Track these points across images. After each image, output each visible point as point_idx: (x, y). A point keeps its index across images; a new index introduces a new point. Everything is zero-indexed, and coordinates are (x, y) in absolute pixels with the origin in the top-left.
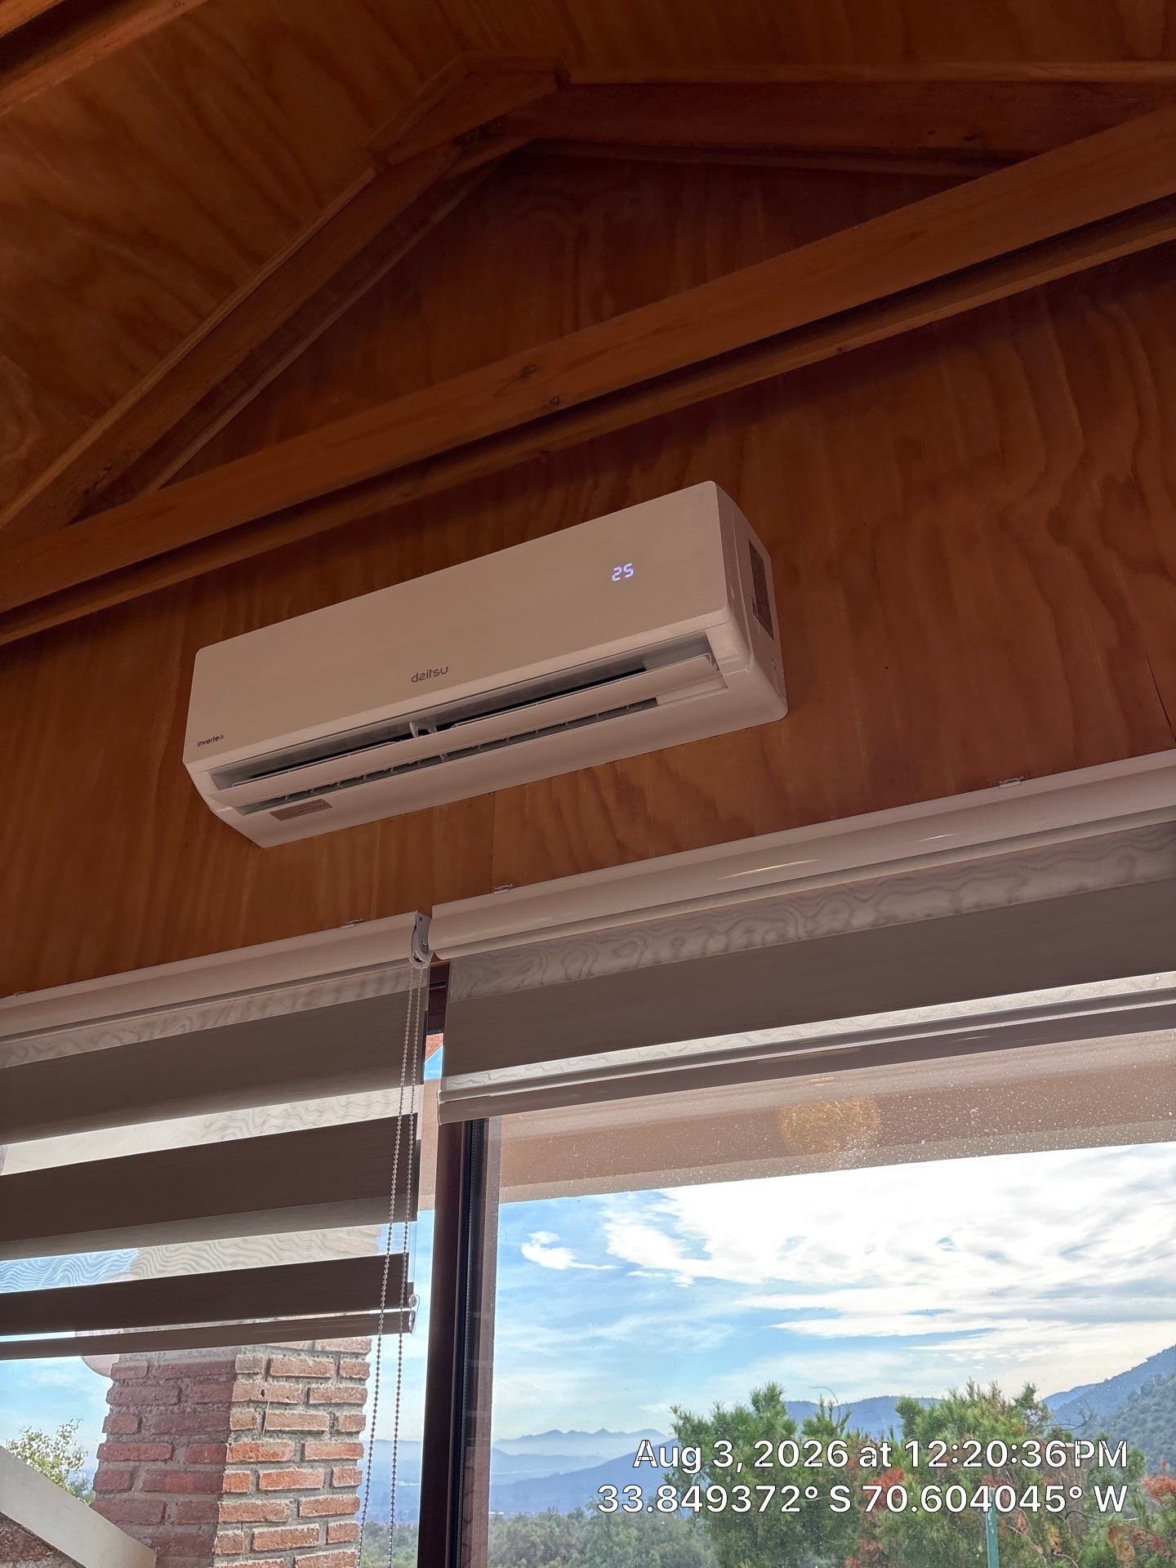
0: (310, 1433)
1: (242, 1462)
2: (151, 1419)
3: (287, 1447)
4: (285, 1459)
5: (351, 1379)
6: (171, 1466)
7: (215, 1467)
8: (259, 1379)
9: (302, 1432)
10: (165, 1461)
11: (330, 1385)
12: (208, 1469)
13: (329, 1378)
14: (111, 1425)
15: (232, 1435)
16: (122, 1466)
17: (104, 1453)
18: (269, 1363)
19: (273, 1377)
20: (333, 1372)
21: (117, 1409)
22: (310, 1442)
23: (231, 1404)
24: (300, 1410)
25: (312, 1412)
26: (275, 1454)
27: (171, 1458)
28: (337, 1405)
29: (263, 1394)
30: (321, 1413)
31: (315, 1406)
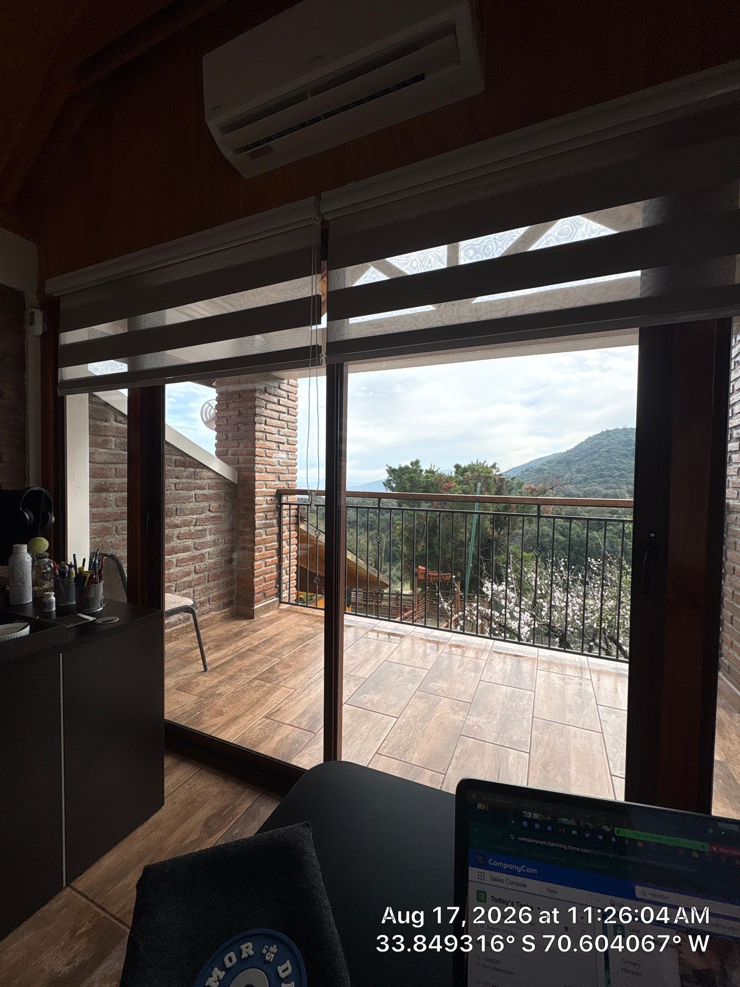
0: (281, 443)
1: (260, 448)
2: (230, 435)
3: (274, 446)
4: (274, 448)
5: (292, 429)
6: (239, 448)
7: (252, 449)
8: (263, 425)
9: (278, 442)
10: (237, 447)
11: (286, 430)
12: (250, 449)
13: (285, 428)
14: (217, 438)
15: (257, 440)
16: (224, 449)
17: (217, 445)
18: (266, 421)
19: (268, 425)
20: (286, 427)
21: (219, 433)
22: (281, 445)
23: (255, 431)
24: (277, 436)
25: (280, 437)
26: (270, 447)
27: (238, 446)
28: (288, 436)
29: (265, 429)
30: (283, 437)
31: (282, 435)
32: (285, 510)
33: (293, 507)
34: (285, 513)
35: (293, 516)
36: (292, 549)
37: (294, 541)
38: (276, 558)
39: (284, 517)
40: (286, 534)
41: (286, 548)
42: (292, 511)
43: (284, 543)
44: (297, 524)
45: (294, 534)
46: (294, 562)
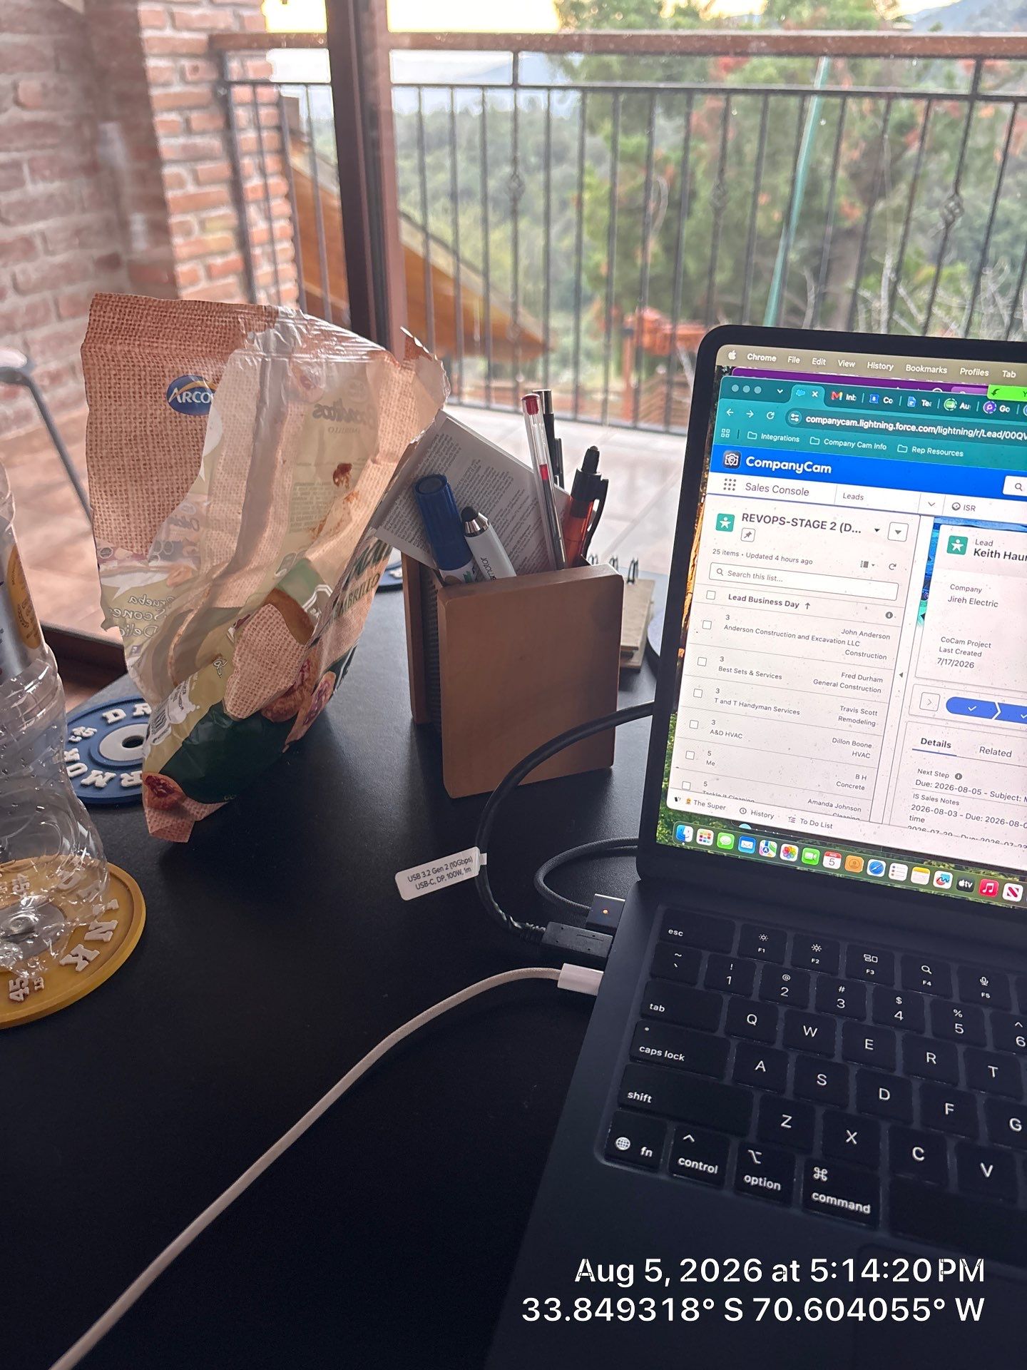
32: (242, 104)
33: (265, 93)
34: (242, 115)
35: (268, 128)
36: (277, 233)
37: (280, 206)
38: (235, 256)
39: (243, 130)
40: (253, 183)
41: (258, 227)
42: (263, 112)
43: (253, 212)
44: (282, 152)
45: (277, 183)
46: (288, 270)
